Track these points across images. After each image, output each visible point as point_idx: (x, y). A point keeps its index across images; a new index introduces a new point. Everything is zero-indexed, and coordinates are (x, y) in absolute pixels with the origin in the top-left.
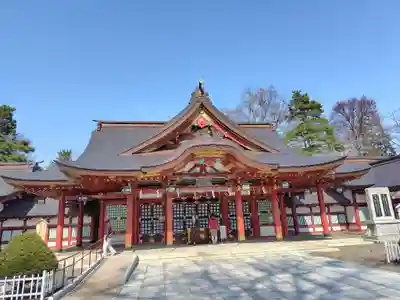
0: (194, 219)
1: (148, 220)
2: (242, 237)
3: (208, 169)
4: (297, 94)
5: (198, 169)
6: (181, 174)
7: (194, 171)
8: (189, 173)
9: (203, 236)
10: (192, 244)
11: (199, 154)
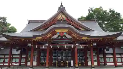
0: (61, 58)
1: (43, 57)
2: (77, 66)
3: (64, 37)
5: (60, 37)
6: (53, 39)
7: (58, 38)
8: (56, 39)
9: (62, 64)
10: (58, 67)
11: (57, 31)
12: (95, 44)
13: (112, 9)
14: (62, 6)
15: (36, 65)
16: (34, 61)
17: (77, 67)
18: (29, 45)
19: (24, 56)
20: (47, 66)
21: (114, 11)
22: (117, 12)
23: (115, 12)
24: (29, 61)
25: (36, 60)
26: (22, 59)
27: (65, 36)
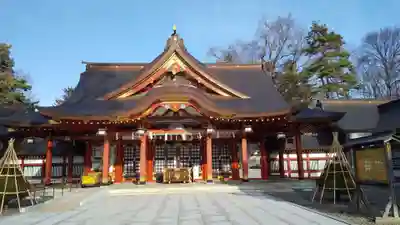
0: (175, 161)
2: (210, 177)
4: (315, 25)
10: (167, 183)
12: (248, 129)
13: (320, 24)
17: (211, 181)
18: (102, 132)
20: (142, 179)
21: (326, 30)
23: (328, 32)
27: (184, 110)
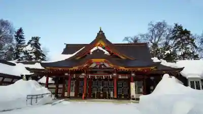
0: (101, 88)
2: (115, 97)
3: (102, 66)
5: (98, 66)
6: (90, 68)
7: (96, 67)
9: (102, 95)
10: (97, 98)
11: (94, 60)
12: (133, 75)
14: (101, 31)
15: (74, 95)
16: (72, 91)
17: (116, 99)
19: (61, 86)
21: (182, 27)
22: (186, 29)
24: (67, 91)
25: (74, 90)
26: (59, 90)
27: (104, 65)
